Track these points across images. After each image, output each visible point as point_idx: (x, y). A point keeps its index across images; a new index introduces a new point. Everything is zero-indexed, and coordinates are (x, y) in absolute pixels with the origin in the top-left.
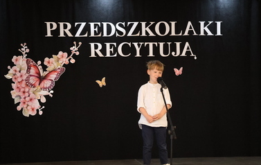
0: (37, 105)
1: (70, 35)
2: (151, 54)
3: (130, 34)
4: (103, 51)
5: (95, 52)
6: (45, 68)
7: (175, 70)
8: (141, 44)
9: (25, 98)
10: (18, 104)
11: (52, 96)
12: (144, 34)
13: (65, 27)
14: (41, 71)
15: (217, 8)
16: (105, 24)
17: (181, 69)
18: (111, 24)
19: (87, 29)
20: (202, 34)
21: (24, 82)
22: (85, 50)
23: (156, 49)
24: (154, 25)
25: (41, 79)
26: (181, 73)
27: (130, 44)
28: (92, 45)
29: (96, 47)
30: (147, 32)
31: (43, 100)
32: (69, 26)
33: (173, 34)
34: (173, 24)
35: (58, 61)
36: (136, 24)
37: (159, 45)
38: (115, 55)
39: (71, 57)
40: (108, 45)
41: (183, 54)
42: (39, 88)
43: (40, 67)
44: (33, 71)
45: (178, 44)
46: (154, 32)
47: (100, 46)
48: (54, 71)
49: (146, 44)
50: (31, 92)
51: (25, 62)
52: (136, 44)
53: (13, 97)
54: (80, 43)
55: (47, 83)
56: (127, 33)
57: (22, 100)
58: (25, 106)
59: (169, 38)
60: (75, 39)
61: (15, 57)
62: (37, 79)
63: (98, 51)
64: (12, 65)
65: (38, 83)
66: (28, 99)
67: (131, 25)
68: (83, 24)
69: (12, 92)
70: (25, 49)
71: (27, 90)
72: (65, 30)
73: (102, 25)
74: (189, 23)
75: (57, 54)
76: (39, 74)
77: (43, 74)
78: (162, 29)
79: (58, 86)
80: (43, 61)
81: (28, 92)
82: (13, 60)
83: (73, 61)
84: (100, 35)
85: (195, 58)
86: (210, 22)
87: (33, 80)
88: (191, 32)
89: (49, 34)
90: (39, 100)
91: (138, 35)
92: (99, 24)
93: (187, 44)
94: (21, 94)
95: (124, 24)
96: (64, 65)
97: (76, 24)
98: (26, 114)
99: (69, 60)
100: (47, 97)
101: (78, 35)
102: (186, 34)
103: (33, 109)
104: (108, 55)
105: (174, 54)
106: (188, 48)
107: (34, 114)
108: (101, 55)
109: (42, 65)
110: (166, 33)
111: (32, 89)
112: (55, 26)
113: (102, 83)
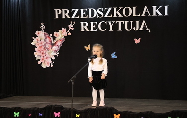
0: (50, 61)
1: (69, 17)
2: (119, 29)
3: (106, 16)
4: (89, 27)
6: (54, 38)
7: (135, 39)
8: (113, 22)
9: (43, 56)
10: (39, 60)
11: (58, 56)
12: (115, 16)
13: (66, 12)
14: (52, 40)
16: (90, 10)
17: (140, 39)
18: (94, 9)
19: (79, 13)
20: (154, 15)
21: (43, 47)
22: (78, 26)
23: (123, 26)
24: (122, 10)
26: (139, 42)
27: (106, 23)
28: (82, 23)
29: (85, 25)
30: (117, 15)
31: (53, 58)
32: (68, 12)
33: (135, 15)
34: (135, 8)
35: (62, 34)
36: (110, 9)
37: (125, 23)
38: (97, 30)
39: (68, 31)
40: (92, 23)
41: (141, 29)
43: (51, 38)
44: (48, 40)
45: (138, 22)
46: (122, 14)
47: (87, 24)
49: (116, 22)
50: (47, 53)
51: (43, 34)
52: (110, 23)
53: (35, 56)
54: (75, 22)
56: (104, 15)
57: (42, 58)
58: (43, 61)
59: (131, 18)
60: (71, 20)
61: (37, 31)
62: (50, 45)
63: (86, 27)
64: (36, 36)
65: (51, 47)
66: (45, 57)
67: (107, 10)
68: (77, 10)
69: (35, 53)
70: (43, 27)
71: (44, 52)
72: (65, 14)
73: (88, 10)
74: (146, 8)
75: (61, 29)
76: (51, 42)
77: (53, 42)
78: (127, 12)
79: (62, 49)
80: (53, 34)
82: (36, 33)
83: (70, 34)
84: (87, 17)
85: (150, 31)
86: (160, 7)
87: (48, 46)
88: (146, 14)
89: (57, 17)
90: (51, 58)
91: (111, 16)
92: (87, 10)
93: (144, 22)
94: (41, 54)
95: (102, 9)
96: (65, 37)
97: (73, 10)
98: (43, 66)
100: (55, 56)
101: (73, 17)
102: (143, 15)
103: (48, 64)
104: (92, 30)
105: (134, 28)
106: (145, 25)
107: (48, 66)
108: (87, 30)
109: (53, 36)
110: (130, 15)
111: (47, 51)
112: (60, 12)
113: (88, 48)
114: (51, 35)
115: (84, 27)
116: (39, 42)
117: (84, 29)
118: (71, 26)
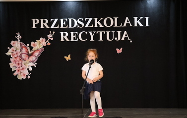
0: (27, 73)
1: (47, 27)
2: (101, 39)
3: (87, 26)
4: (69, 37)
6: (31, 48)
7: (117, 49)
8: (94, 32)
9: (19, 68)
10: (15, 71)
11: (36, 66)
12: (96, 26)
13: (44, 22)
14: (29, 50)
15: (146, 8)
16: (70, 20)
17: (121, 49)
18: (74, 19)
19: (58, 23)
20: (136, 25)
21: (19, 57)
22: (57, 37)
23: (104, 36)
24: (103, 20)
26: (121, 52)
28: (62, 33)
29: (64, 35)
30: (98, 25)
31: (31, 69)
32: (47, 21)
33: (116, 25)
34: (116, 19)
35: (40, 44)
36: (91, 19)
37: (106, 33)
38: (77, 40)
39: (47, 41)
40: (72, 33)
41: (123, 39)
43: (28, 48)
44: (24, 50)
45: (119, 33)
46: (103, 24)
47: (67, 34)
48: (38, 50)
49: (97, 32)
50: (23, 64)
51: (19, 45)
52: (91, 33)
53: (11, 67)
54: (54, 32)
55: (33, 58)
56: (85, 25)
57: (17, 69)
58: (19, 73)
59: (113, 28)
61: (12, 42)
62: (27, 56)
63: (65, 37)
64: (11, 46)
65: (27, 58)
66: (21, 68)
67: (88, 20)
68: (56, 20)
69: (10, 64)
70: (19, 37)
71: (20, 62)
72: (44, 24)
73: (68, 20)
74: (127, 18)
75: (39, 39)
76: (28, 52)
77: (30, 52)
78: (109, 22)
79: (40, 60)
80: (30, 44)
81: (21, 64)
82: (11, 43)
83: (49, 44)
84: (67, 27)
85: (131, 42)
86: (141, 18)
87: (24, 56)
88: (128, 24)
89: (34, 27)
90: (28, 69)
91: (92, 26)
92: (66, 19)
93: (125, 32)
94: (16, 65)
95: (83, 19)
96: (44, 47)
97: (51, 20)
98: (20, 78)
100: (33, 67)
101: (52, 27)
102: (125, 25)
103: (24, 75)
104: (72, 40)
105: (116, 39)
106: (126, 35)
107: (25, 78)
108: (67, 40)
109: (30, 46)
110: (111, 25)
111: (24, 62)
112: (38, 21)
113: (68, 58)
115: (64, 37)
116: (15, 53)
117: (64, 39)
118: (50, 36)
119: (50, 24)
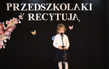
0: (2, 44)
1: (18, 10)
2: (58, 19)
3: (48, 9)
4: (35, 17)
5: (31, 18)
6: (6, 25)
7: (70, 27)
8: (53, 14)
11: (9, 39)
12: (54, 9)
13: (16, 6)
14: (4, 27)
16: (36, 5)
17: (73, 26)
18: (38, 4)
19: (27, 7)
20: (83, 9)
22: (26, 17)
23: (60, 17)
24: (59, 5)
25: (4, 31)
26: (72, 28)
27: (48, 14)
28: (29, 15)
29: (31, 16)
30: (56, 8)
31: (5, 41)
32: (18, 5)
33: (69, 9)
34: (69, 4)
35: (13, 22)
36: (50, 5)
37: (62, 15)
38: (41, 20)
39: (19, 20)
40: (37, 15)
41: (74, 19)
42: (3, 35)
43: (4, 25)
45: (71, 14)
46: (59, 8)
47: (33, 15)
48: (11, 27)
49: (55, 14)
52: (50, 14)
54: (23, 14)
55: (7, 33)
56: (46, 9)
59: (66, 11)
60: (21, 11)
62: (2, 31)
63: (32, 18)
65: (3, 33)
67: (48, 5)
68: (25, 5)
72: (16, 7)
73: (34, 5)
74: (77, 4)
75: (12, 19)
77: (5, 28)
79: (13, 34)
80: (5, 22)
83: (20, 22)
84: (33, 10)
85: (79, 21)
86: (87, 4)
88: (77, 9)
89: (8, 9)
90: (3, 41)
91: (52, 10)
92: (33, 4)
93: (75, 14)
95: (45, 4)
96: (16, 24)
97: (22, 4)
99: (18, 22)
100: (7, 40)
101: (22, 10)
102: (75, 9)
104: (37, 19)
105: (69, 19)
106: (76, 16)
107: (1, 48)
108: (33, 19)
110: (66, 9)
112: (11, 5)
113: (34, 33)
114: (3, 23)
115: (31, 17)
117: (31, 19)
119: (20, 7)
